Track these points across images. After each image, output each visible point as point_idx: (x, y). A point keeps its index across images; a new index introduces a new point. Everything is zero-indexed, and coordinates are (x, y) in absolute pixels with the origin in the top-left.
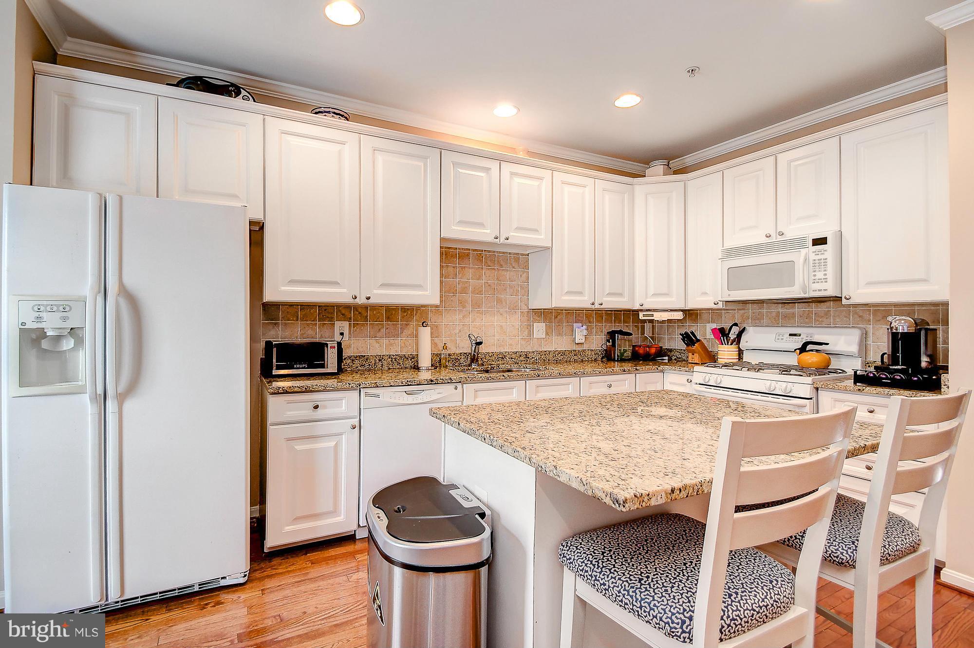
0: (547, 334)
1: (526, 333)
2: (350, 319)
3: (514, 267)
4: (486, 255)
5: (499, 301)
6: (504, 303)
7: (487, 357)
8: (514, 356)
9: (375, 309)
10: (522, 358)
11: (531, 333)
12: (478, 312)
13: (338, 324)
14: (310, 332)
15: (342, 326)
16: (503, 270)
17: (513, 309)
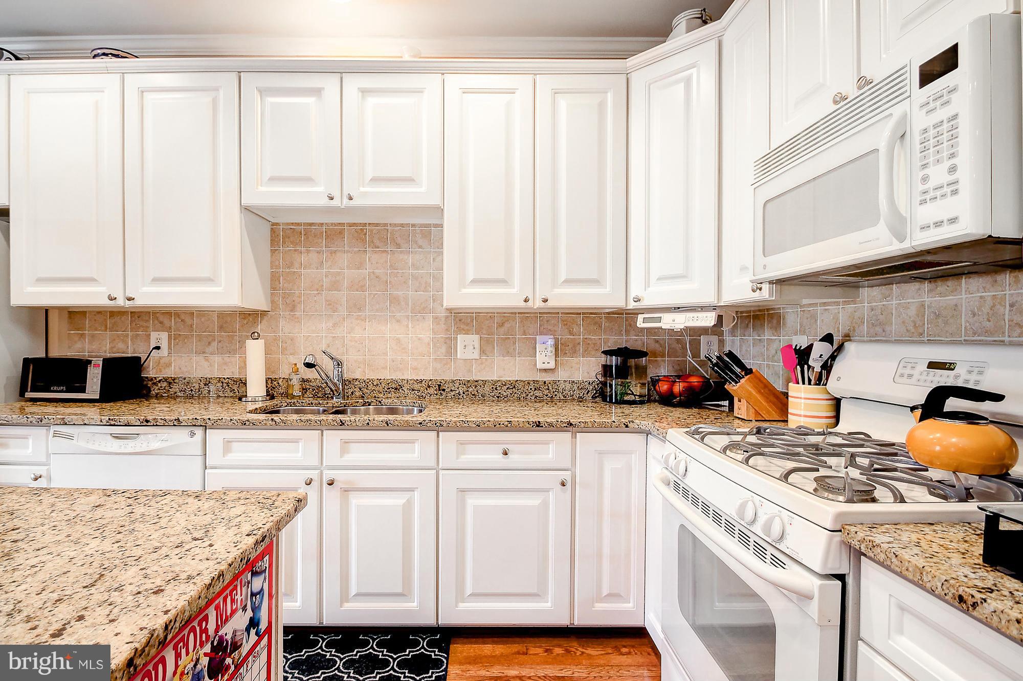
0: (482, 352)
1: (443, 350)
2: (170, 328)
3: (420, 247)
4: (371, 231)
5: (395, 300)
6: (403, 303)
7: (370, 387)
8: (416, 386)
9: (204, 315)
10: (431, 391)
11: (451, 350)
12: (358, 318)
13: (154, 335)
14: (121, 346)
15: (160, 337)
16: (401, 252)
17: (420, 311)
